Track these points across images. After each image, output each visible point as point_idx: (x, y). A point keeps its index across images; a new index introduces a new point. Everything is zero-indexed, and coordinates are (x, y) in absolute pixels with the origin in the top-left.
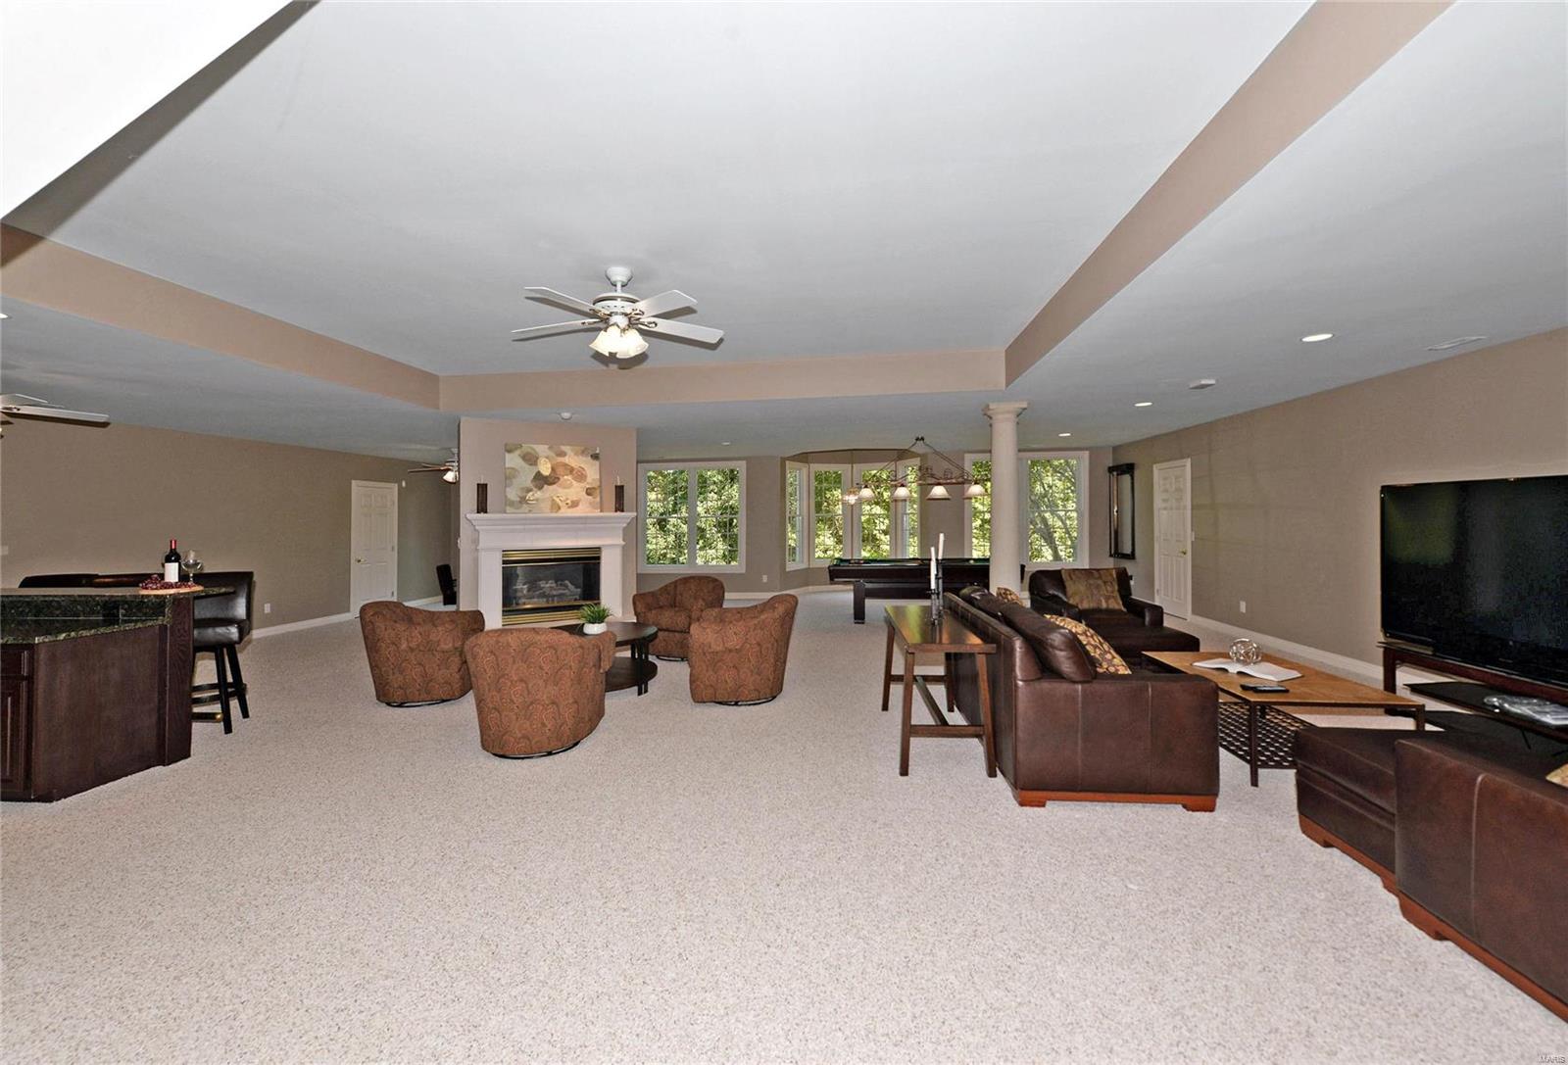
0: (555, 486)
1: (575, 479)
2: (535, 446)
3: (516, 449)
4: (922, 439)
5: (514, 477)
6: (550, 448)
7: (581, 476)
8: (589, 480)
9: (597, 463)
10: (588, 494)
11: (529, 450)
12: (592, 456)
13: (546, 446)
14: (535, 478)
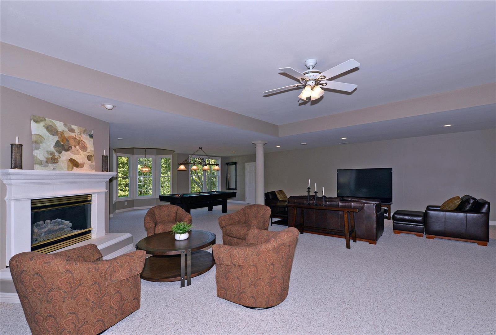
0: (69, 152)
1: (81, 148)
2: (54, 121)
3: (42, 121)
4: (201, 148)
5: (41, 142)
6: (65, 125)
7: (84, 148)
8: (89, 150)
9: (92, 140)
10: (89, 160)
11: (51, 124)
12: (89, 135)
13: (63, 123)
14: (55, 145)
